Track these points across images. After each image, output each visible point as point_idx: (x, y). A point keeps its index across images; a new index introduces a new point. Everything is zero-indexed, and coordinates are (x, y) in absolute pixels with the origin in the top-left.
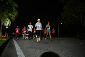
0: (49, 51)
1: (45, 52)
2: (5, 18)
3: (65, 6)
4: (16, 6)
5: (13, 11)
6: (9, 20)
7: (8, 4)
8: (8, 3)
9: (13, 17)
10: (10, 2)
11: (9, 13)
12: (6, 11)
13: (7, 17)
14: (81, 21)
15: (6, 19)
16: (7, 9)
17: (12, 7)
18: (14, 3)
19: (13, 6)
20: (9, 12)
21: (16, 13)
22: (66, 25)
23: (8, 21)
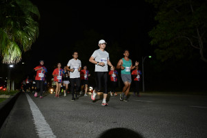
0: (118, 127)
1: (109, 128)
2: (7, 44)
3: (160, 13)
4: (35, 11)
5: (27, 25)
6: (15, 48)
7: (13, 6)
8: (15, 3)
9: (28, 40)
10: (18, 3)
11: (18, 29)
12: (10, 25)
13: (12, 41)
14: (201, 52)
15: (10, 45)
16: (13, 19)
17: (23, 14)
18: (30, 4)
19: (25, 13)
20: (16, 27)
21: (34, 31)
22: (163, 61)
23: (15, 51)
